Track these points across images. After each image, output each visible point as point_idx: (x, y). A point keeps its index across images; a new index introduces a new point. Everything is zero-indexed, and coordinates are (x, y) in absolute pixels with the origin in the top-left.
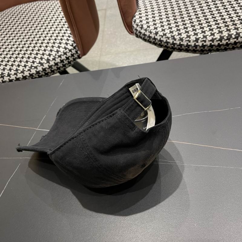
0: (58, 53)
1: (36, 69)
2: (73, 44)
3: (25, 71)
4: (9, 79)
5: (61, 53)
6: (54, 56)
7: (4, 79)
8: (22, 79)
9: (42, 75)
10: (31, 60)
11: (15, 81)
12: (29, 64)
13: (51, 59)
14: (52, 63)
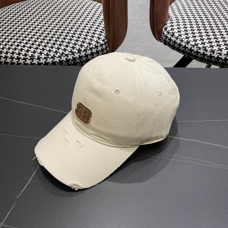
0: (90, 45)
1: (66, 57)
2: (105, 40)
3: (56, 57)
4: (38, 62)
5: (93, 46)
6: (85, 48)
7: (33, 61)
8: (51, 64)
9: (71, 64)
10: (63, 47)
11: (44, 65)
12: (61, 51)
13: (83, 50)
14: (83, 54)
